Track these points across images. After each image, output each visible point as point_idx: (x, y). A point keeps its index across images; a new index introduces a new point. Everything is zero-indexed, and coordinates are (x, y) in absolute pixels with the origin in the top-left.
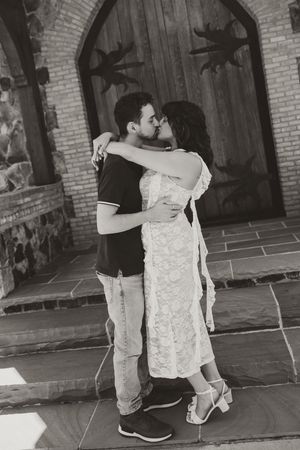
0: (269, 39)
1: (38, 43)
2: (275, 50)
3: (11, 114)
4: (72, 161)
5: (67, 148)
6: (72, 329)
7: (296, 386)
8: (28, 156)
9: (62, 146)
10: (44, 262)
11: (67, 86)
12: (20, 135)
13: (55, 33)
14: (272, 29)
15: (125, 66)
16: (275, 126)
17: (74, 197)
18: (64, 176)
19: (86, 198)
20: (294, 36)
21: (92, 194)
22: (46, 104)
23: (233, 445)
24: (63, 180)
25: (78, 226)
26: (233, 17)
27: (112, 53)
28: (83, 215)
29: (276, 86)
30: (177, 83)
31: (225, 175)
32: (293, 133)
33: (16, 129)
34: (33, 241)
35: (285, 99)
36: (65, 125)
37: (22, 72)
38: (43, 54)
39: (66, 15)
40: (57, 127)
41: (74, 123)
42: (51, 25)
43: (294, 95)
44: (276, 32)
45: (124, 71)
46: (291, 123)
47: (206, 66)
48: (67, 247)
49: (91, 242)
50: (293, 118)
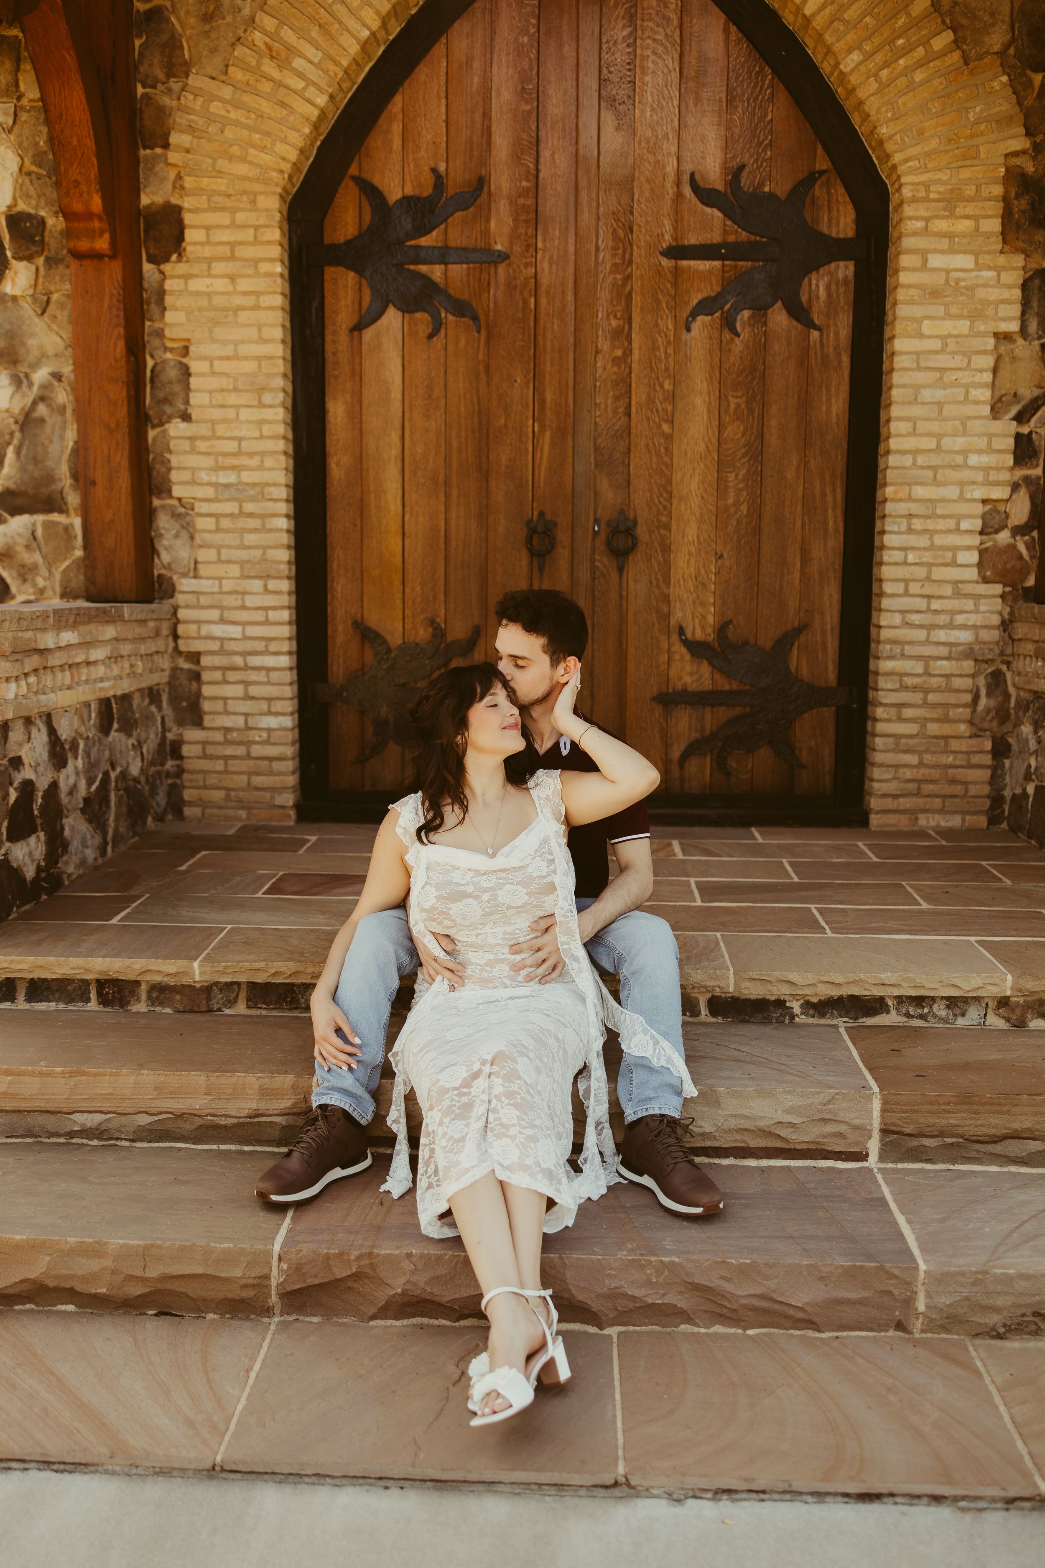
0: (924, 254)
1: (162, 113)
2: (935, 294)
3: (31, 343)
4: (217, 538)
5: (210, 492)
6: (199, 1079)
7: (916, 1343)
8: (73, 499)
9: (194, 482)
10: (90, 854)
11: (244, 285)
12: (53, 421)
13: (227, 92)
14: (941, 225)
15: (443, 255)
16: (888, 540)
17: (205, 661)
18: (185, 584)
19: (246, 668)
20: (1001, 260)
21: (270, 661)
22: (160, 334)
23: (725, 1506)
24: (180, 599)
25: (205, 756)
26: (822, 162)
27: (406, 200)
28: (227, 722)
29: (915, 411)
30: (604, 344)
31: (705, 669)
32: (939, 573)
33: (42, 399)
34: (67, 777)
35: (936, 460)
36: (217, 414)
37: (96, 203)
38: (173, 157)
39: (274, 36)
40: (186, 417)
41: (244, 414)
42: (218, 60)
43: (965, 453)
44: (949, 236)
45: (436, 272)
46: (938, 540)
47: (705, 307)
48: (160, 818)
49: (243, 814)
50: (951, 524)
